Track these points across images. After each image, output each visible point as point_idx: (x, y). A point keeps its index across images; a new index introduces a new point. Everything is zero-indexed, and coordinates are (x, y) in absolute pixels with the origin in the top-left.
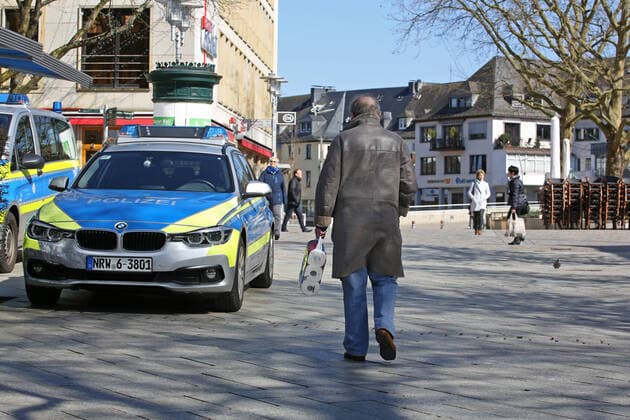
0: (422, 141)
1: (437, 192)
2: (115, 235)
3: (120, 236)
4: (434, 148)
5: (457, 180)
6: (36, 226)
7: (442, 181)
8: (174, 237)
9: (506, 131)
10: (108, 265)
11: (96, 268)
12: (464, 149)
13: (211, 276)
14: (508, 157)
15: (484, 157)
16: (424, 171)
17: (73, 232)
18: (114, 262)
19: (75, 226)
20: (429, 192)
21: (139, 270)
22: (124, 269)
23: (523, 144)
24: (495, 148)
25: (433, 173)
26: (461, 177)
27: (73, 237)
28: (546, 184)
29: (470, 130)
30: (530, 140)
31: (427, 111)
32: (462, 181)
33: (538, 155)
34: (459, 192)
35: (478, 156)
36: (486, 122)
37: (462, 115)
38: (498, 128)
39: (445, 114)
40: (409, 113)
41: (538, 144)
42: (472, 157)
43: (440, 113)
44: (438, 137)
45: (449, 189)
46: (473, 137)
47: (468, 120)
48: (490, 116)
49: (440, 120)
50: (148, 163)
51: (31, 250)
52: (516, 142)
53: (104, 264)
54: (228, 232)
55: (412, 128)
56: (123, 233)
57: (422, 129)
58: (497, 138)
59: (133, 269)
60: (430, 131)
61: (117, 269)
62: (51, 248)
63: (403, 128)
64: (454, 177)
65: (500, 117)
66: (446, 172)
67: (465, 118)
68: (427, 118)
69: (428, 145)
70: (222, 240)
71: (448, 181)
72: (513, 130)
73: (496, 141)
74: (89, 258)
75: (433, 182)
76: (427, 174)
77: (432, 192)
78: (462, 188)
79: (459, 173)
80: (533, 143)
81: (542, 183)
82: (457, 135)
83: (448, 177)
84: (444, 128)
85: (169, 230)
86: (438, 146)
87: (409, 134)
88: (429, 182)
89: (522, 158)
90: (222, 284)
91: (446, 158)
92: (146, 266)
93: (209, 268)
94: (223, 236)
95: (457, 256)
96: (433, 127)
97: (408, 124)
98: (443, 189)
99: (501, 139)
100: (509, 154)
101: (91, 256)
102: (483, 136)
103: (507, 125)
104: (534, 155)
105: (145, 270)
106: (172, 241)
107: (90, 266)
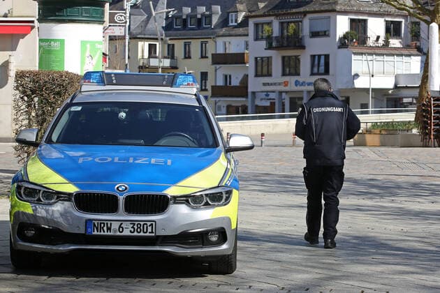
0: (257, 39)
1: (272, 96)
2: (117, 197)
3: (121, 199)
4: (270, 47)
5: (297, 83)
6: (26, 188)
7: (280, 84)
8: (177, 200)
9: (351, 27)
10: (109, 229)
11: (96, 233)
12: (303, 47)
13: (214, 238)
14: (354, 57)
15: (327, 57)
16: (259, 73)
17: (70, 194)
18: (115, 226)
19: (71, 189)
20: (263, 95)
21: (142, 234)
22: (126, 233)
23: (371, 42)
24: (339, 48)
25: (269, 75)
26: (300, 79)
27: (69, 200)
28: (396, 87)
29: (310, 27)
30: (378, 38)
31: (261, 5)
32: (303, 84)
33: (387, 55)
34: (298, 96)
35: (319, 56)
36: (329, 17)
37: (302, 9)
38: (342, 25)
39: (282, 8)
40: (240, 7)
41: (387, 43)
42: (313, 57)
43: (276, 7)
44: (274, 35)
45: (286, 92)
46: (315, 34)
47: (309, 16)
48: (334, 11)
49: (277, 16)
50: (123, 115)
51: (24, 213)
52: (363, 40)
53: (105, 228)
54: (229, 193)
55: (244, 23)
56: (125, 196)
57: (257, 25)
58: (341, 35)
59: (136, 234)
60: (266, 28)
61: (118, 234)
62: (47, 211)
63: (234, 24)
64: (293, 79)
65: (344, 13)
66: (284, 74)
67: (305, 14)
68: (262, 13)
69: (263, 43)
70: (223, 200)
71: (286, 84)
72: (359, 27)
73: (340, 39)
74: (88, 221)
75: (268, 84)
76: (262, 75)
77: (267, 95)
78: (302, 91)
79: (299, 75)
80: (381, 42)
81: (391, 86)
82: (296, 32)
83: (287, 78)
84: (282, 24)
85: (171, 191)
86: (274, 44)
87: (241, 30)
88: (264, 84)
89: (370, 58)
90: (225, 246)
91: (283, 58)
92: (150, 230)
93: (211, 231)
94: (224, 197)
95: (374, 190)
96: (269, 24)
97: (240, 20)
98: (281, 93)
99: (345, 37)
100: (355, 54)
101: (91, 220)
102: (325, 34)
103: (352, 21)
104: (383, 55)
105: (148, 234)
106: (175, 203)
107: (89, 230)
